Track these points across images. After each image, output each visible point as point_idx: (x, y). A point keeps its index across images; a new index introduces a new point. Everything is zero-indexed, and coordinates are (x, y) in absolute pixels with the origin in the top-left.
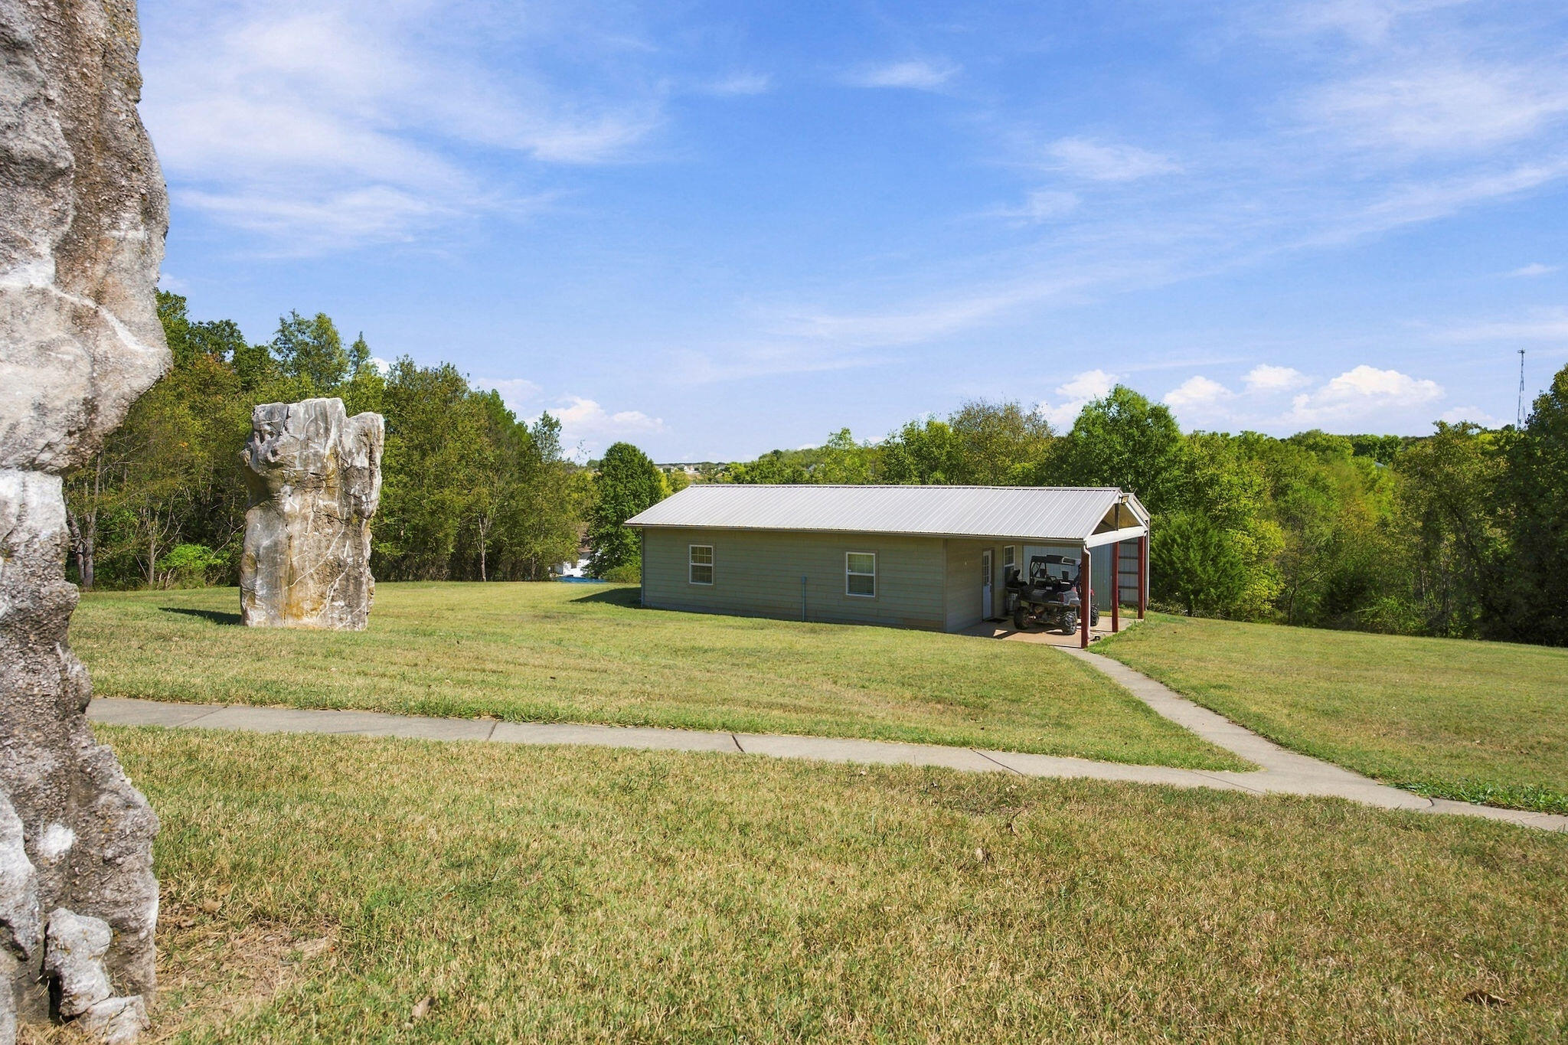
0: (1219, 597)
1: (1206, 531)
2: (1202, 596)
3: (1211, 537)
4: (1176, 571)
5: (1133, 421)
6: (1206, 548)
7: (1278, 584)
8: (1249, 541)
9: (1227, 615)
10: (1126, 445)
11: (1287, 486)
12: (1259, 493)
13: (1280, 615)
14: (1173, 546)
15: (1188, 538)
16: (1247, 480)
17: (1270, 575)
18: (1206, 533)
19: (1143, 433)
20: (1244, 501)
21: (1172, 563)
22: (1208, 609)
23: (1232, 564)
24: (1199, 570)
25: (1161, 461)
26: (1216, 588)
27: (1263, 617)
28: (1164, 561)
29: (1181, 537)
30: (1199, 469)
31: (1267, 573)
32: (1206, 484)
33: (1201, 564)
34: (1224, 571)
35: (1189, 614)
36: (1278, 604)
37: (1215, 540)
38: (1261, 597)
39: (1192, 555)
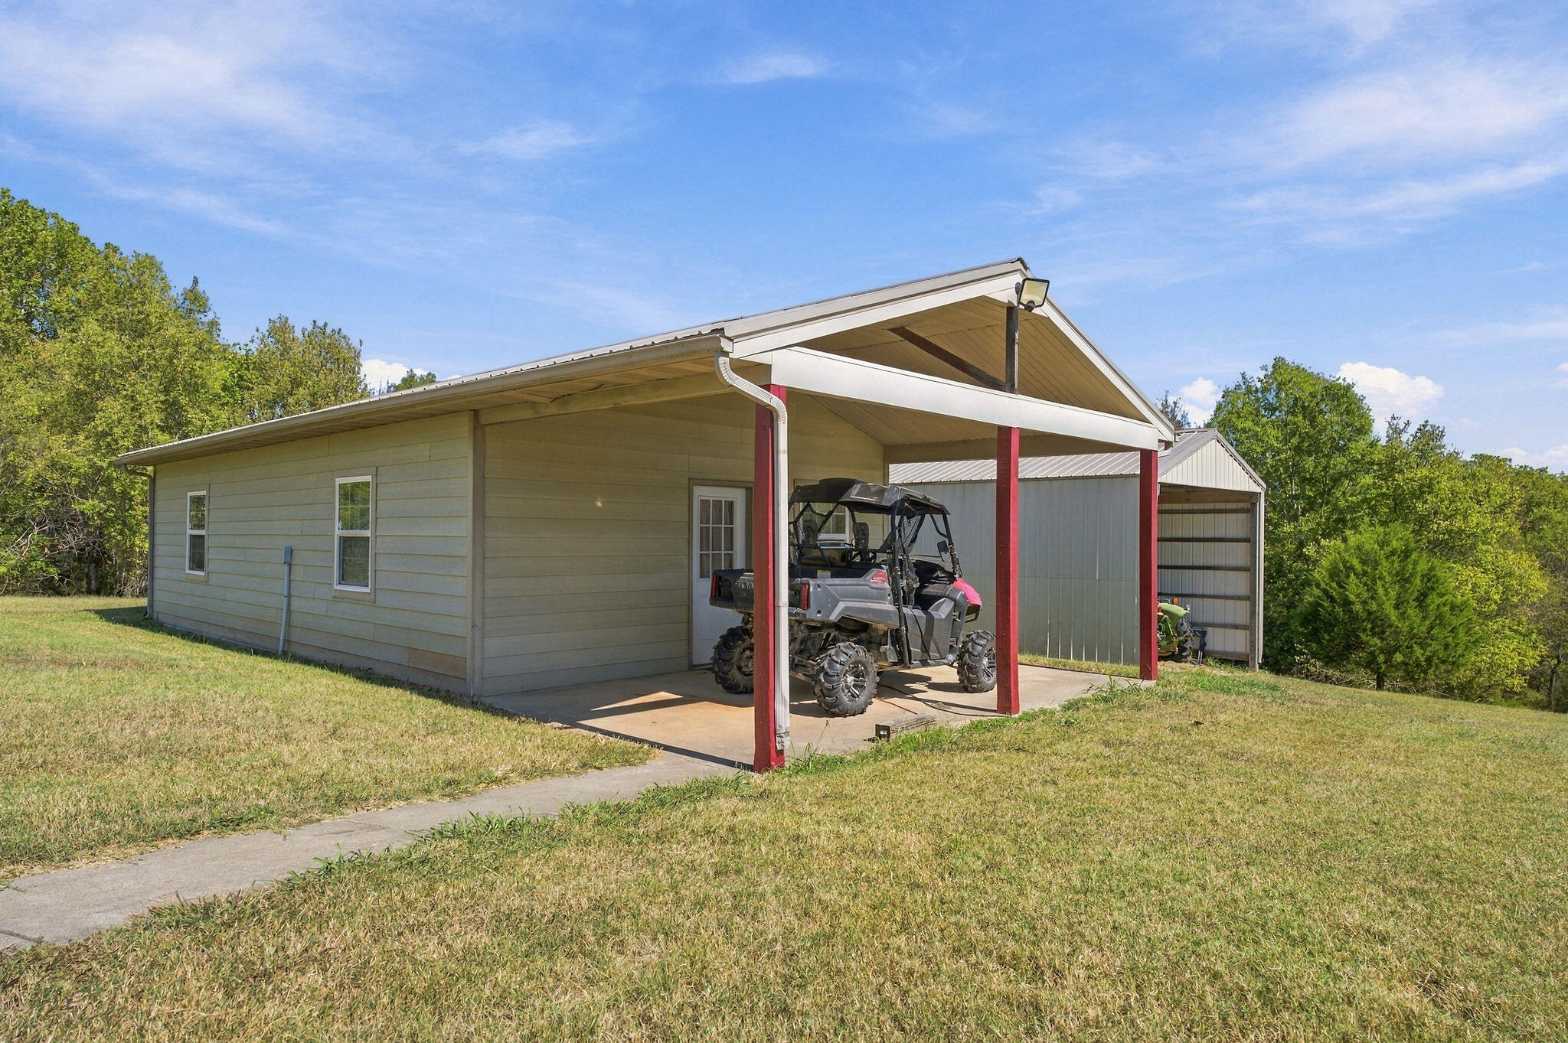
0: (1429, 660)
1: (1406, 554)
2: (1398, 657)
3: (1415, 563)
4: (1354, 618)
5: (1297, 406)
6: (1407, 580)
7: (1535, 647)
8: (1484, 580)
9: (1447, 692)
10: (1286, 441)
11: (1542, 519)
12: (1501, 509)
13: (1534, 695)
14: (1348, 576)
15: (1376, 564)
16: (1482, 487)
17: (1521, 634)
18: (1407, 557)
19: (1313, 422)
20: (1474, 519)
21: (1347, 603)
22: (1413, 679)
23: (1452, 608)
24: (1393, 615)
25: (1339, 462)
26: (1423, 646)
27: (1509, 695)
28: (1332, 599)
29: (1363, 562)
30: (1401, 471)
31: (1516, 631)
32: (1413, 494)
33: (1397, 607)
34: (1440, 616)
35: (1380, 686)
36: (1534, 681)
37: (1423, 566)
38: (1506, 667)
39: (1381, 591)
